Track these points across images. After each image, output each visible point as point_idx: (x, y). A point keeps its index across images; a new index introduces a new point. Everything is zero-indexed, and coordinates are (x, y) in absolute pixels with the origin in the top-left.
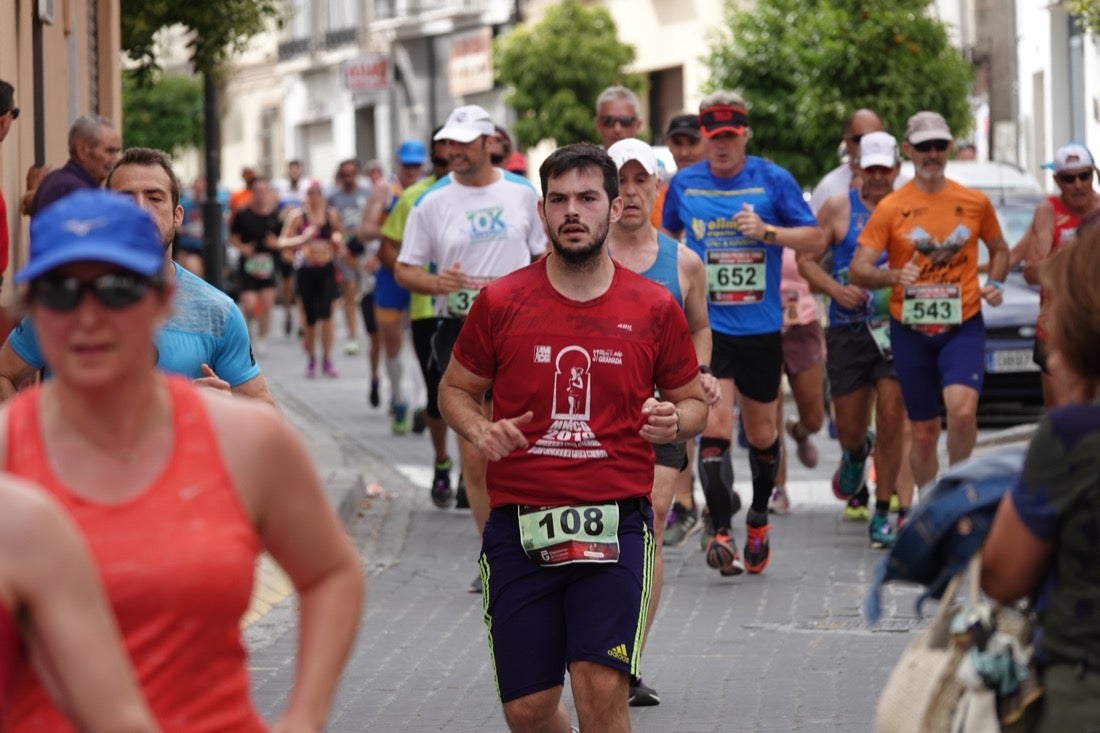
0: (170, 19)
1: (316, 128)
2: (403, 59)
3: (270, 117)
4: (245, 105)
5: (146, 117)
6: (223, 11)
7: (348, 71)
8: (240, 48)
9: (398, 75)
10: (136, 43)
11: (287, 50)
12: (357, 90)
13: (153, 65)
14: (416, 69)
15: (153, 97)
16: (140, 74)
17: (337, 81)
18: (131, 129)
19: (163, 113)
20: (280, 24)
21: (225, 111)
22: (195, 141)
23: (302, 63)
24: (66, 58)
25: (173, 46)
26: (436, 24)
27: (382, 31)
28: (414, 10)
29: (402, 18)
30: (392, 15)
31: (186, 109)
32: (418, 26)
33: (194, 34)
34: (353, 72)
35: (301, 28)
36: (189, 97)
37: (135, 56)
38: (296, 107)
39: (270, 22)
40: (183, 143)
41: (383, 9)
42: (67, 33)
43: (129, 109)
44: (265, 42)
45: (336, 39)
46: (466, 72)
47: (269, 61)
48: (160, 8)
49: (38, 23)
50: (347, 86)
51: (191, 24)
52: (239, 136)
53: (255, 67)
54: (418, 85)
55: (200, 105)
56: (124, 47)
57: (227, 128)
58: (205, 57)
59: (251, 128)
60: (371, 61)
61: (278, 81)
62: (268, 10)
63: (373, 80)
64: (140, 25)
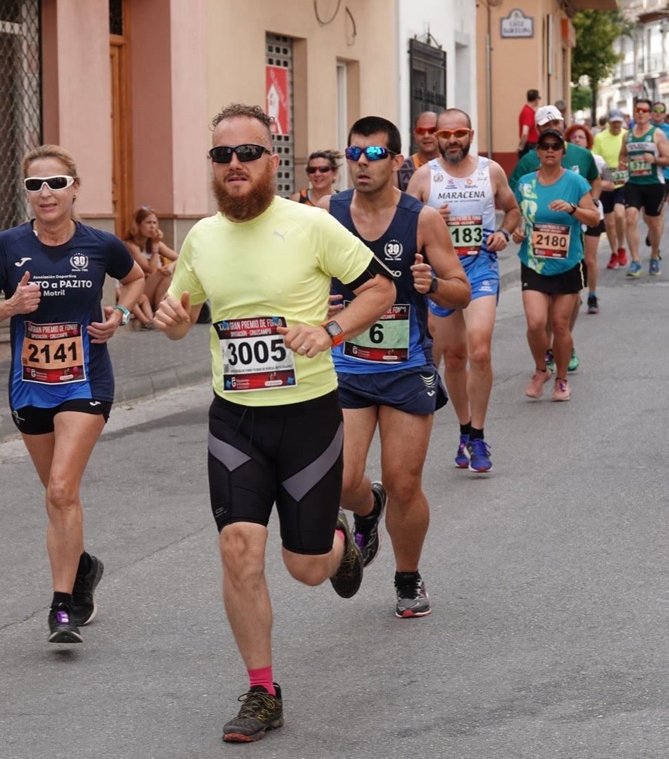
0: (584, 73)
1: (622, 103)
2: (646, 84)
3: (610, 100)
4: (603, 96)
5: (576, 99)
6: (598, 71)
7: (631, 87)
8: (603, 82)
9: (645, 89)
10: (575, 80)
11: (615, 82)
12: (634, 92)
13: (580, 85)
14: (650, 87)
15: (578, 94)
16: (576, 89)
17: (628, 90)
18: (573, 102)
19: (581, 98)
20: (614, 75)
21: (597, 98)
22: (590, 106)
23: (619, 85)
24: (556, 85)
25: (585, 80)
26: (655, 75)
27: (640, 76)
28: (649, 71)
29: (646, 73)
30: (643, 72)
31: (587, 97)
32: (650, 76)
33: (591, 79)
34: (633, 88)
35: (618, 76)
36: (588, 94)
37: (575, 83)
38: (617, 97)
39: (610, 75)
40: (586, 107)
41: (641, 70)
42: (556, 78)
43: (573, 97)
44: (609, 80)
45: (628, 79)
46: (663, 88)
47: (610, 85)
48: (581, 71)
49: (549, 76)
50: (631, 91)
51: (590, 75)
52: (601, 105)
53: (606, 87)
54: (650, 91)
55: (591, 96)
56: (572, 80)
57: (598, 102)
58: (594, 84)
59: (605, 102)
60: (637, 85)
61: (612, 90)
62: (611, 72)
63: (637, 90)
64: (576, 75)
